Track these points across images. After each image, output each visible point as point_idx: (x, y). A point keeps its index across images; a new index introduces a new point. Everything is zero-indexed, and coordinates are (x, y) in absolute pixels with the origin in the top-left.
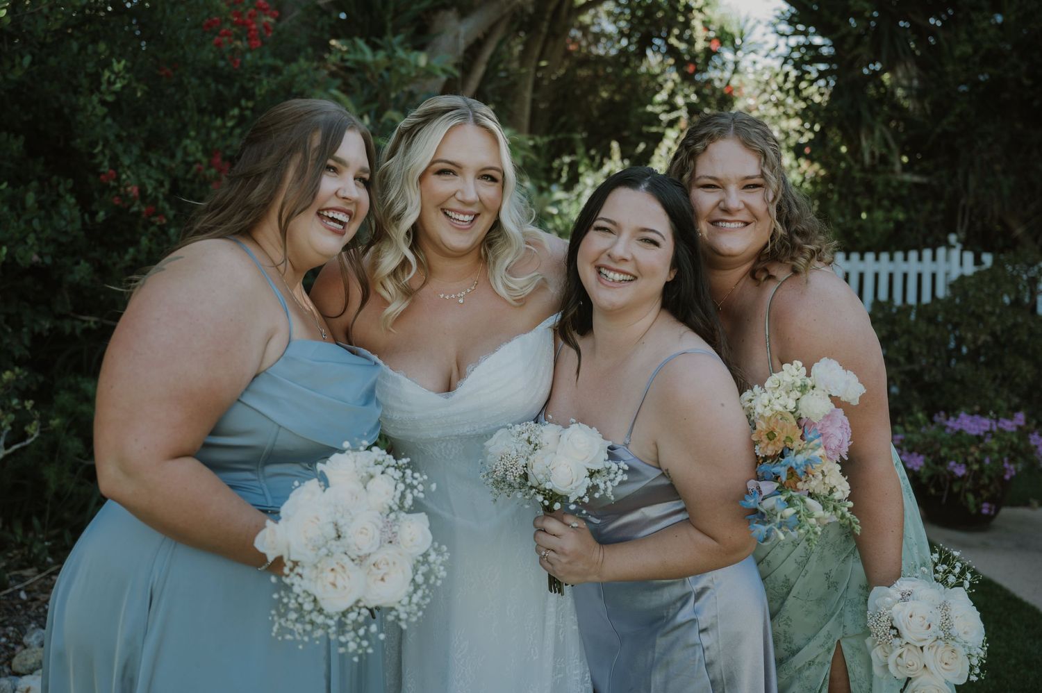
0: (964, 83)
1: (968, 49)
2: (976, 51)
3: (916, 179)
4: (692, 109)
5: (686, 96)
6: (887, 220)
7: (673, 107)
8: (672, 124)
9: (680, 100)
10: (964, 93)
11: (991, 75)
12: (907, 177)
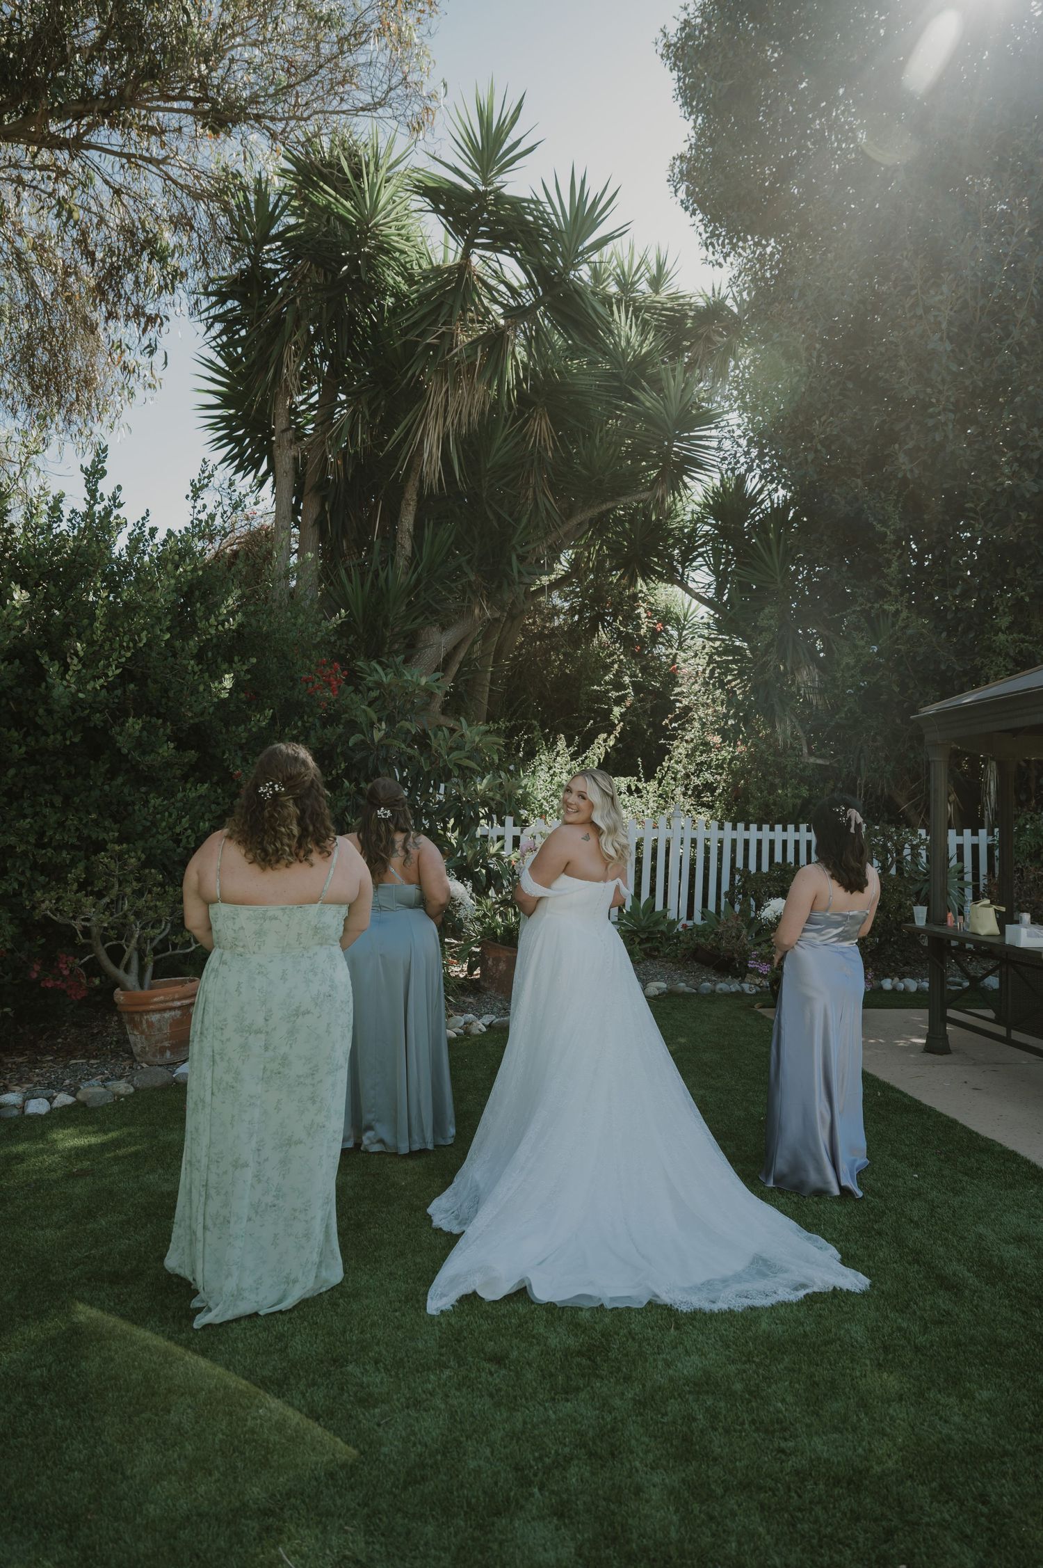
0: (850, 687)
1: (852, 661)
2: (858, 661)
3: (820, 761)
4: (637, 687)
5: (633, 675)
6: (795, 796)
7: (619, 686)
8: (619, 701)
9: (627, 679)
10: (850, 694)
11: (869, 682)
12: (812, 760)
